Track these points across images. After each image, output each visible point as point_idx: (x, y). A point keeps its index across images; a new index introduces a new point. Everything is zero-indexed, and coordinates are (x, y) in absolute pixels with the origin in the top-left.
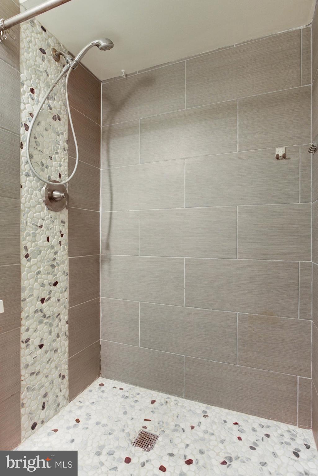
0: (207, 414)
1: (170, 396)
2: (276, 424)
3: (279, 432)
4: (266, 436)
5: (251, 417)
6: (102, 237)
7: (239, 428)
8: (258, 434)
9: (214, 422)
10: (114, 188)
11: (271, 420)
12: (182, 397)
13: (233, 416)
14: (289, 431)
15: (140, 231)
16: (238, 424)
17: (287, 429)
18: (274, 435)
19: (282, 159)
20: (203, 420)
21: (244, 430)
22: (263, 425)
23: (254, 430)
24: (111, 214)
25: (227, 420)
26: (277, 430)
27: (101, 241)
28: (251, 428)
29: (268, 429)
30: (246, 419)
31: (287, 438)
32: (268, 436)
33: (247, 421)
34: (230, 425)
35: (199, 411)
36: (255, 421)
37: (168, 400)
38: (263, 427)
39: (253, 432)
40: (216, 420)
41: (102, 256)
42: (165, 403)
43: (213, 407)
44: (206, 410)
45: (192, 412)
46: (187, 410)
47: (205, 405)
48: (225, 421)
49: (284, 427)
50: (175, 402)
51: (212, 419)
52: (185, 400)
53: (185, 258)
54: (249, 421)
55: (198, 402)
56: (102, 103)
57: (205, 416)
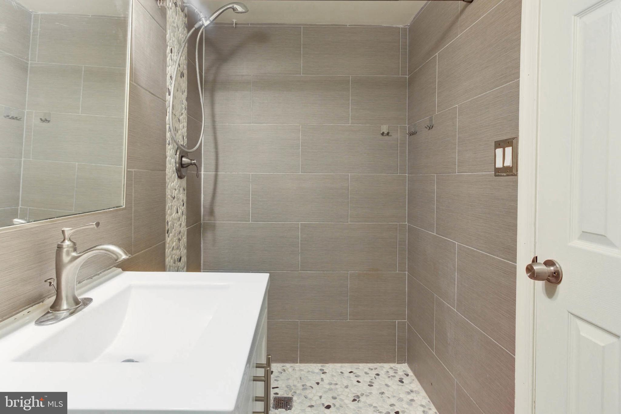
0: (325, 371)
1: (284, 364)
2: (380, 365)
3: (385, 370)
4: (377, 375)
5: (360, 365)
6: (204, 201)
7: (355, 375)
8: (370, 375)
9: (333, 376)
10: (220, 147)
11: (377, 363)
12: (297, 363)
13: (347, 367)
14: (391, 368)
15: (252, 195)
16: (353, 372)
17: (390, 367)
18: (382, 373)
19: (386, 135)
20: (323, 376)
21: (360, 375)
22: (372, 368)
23: (366, 373)
24: (216, 176)
25: (343, 372)
26: (383, 369)
27: (203, 205)
28: (364, 372)
29: (376, 370)
30: (357, 367)
31: (391, 373)
32: (378, 375)
33: (359, 368)
34: (347, 374)
35: (317, 371)
36: (363, 367)
37: (284, 368)
38: (372, 369)
39: (366, 375)
40: (334, 374)
41: (204, 223)
42: (283, 371)
43: (327, 365)
44: (323, 368)
45: (311, 372)
46: (305, 372)
47: (319, 365)
48: (342, 373)
49: (387, 366)
50: (292, 368)
51: (331, 374)
52: (300, 364)
53: (300, 223)
54: (360, 368)
55: (313, 363)
56: (205, 48)
57: (323, 373)
